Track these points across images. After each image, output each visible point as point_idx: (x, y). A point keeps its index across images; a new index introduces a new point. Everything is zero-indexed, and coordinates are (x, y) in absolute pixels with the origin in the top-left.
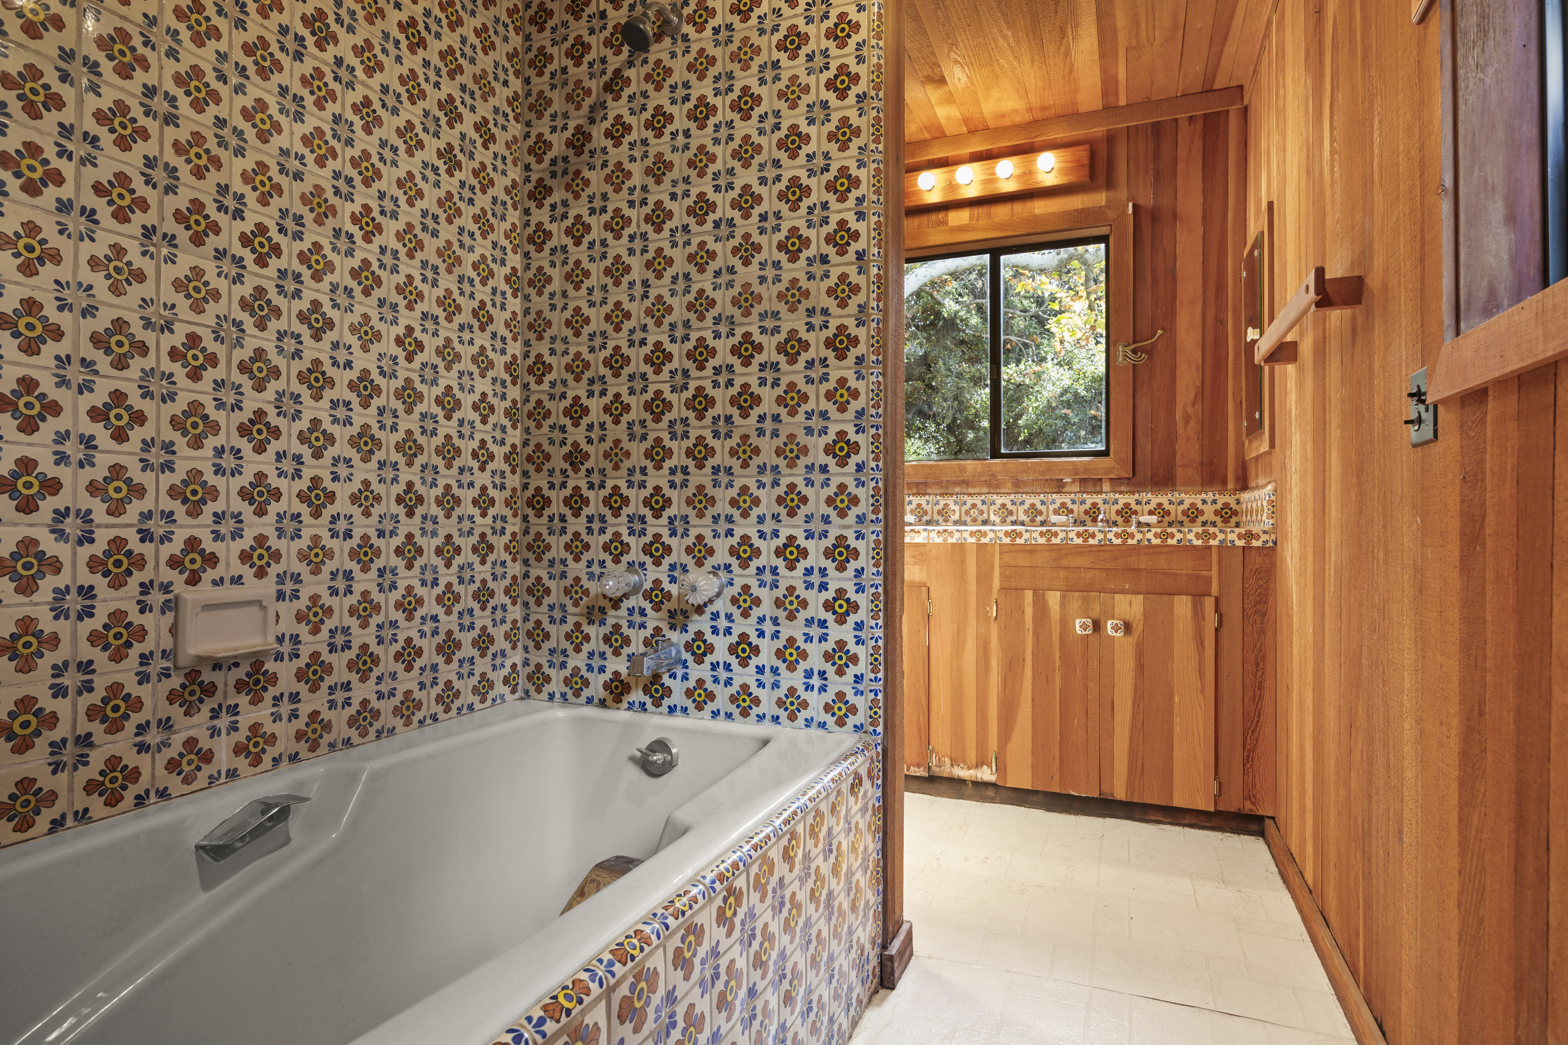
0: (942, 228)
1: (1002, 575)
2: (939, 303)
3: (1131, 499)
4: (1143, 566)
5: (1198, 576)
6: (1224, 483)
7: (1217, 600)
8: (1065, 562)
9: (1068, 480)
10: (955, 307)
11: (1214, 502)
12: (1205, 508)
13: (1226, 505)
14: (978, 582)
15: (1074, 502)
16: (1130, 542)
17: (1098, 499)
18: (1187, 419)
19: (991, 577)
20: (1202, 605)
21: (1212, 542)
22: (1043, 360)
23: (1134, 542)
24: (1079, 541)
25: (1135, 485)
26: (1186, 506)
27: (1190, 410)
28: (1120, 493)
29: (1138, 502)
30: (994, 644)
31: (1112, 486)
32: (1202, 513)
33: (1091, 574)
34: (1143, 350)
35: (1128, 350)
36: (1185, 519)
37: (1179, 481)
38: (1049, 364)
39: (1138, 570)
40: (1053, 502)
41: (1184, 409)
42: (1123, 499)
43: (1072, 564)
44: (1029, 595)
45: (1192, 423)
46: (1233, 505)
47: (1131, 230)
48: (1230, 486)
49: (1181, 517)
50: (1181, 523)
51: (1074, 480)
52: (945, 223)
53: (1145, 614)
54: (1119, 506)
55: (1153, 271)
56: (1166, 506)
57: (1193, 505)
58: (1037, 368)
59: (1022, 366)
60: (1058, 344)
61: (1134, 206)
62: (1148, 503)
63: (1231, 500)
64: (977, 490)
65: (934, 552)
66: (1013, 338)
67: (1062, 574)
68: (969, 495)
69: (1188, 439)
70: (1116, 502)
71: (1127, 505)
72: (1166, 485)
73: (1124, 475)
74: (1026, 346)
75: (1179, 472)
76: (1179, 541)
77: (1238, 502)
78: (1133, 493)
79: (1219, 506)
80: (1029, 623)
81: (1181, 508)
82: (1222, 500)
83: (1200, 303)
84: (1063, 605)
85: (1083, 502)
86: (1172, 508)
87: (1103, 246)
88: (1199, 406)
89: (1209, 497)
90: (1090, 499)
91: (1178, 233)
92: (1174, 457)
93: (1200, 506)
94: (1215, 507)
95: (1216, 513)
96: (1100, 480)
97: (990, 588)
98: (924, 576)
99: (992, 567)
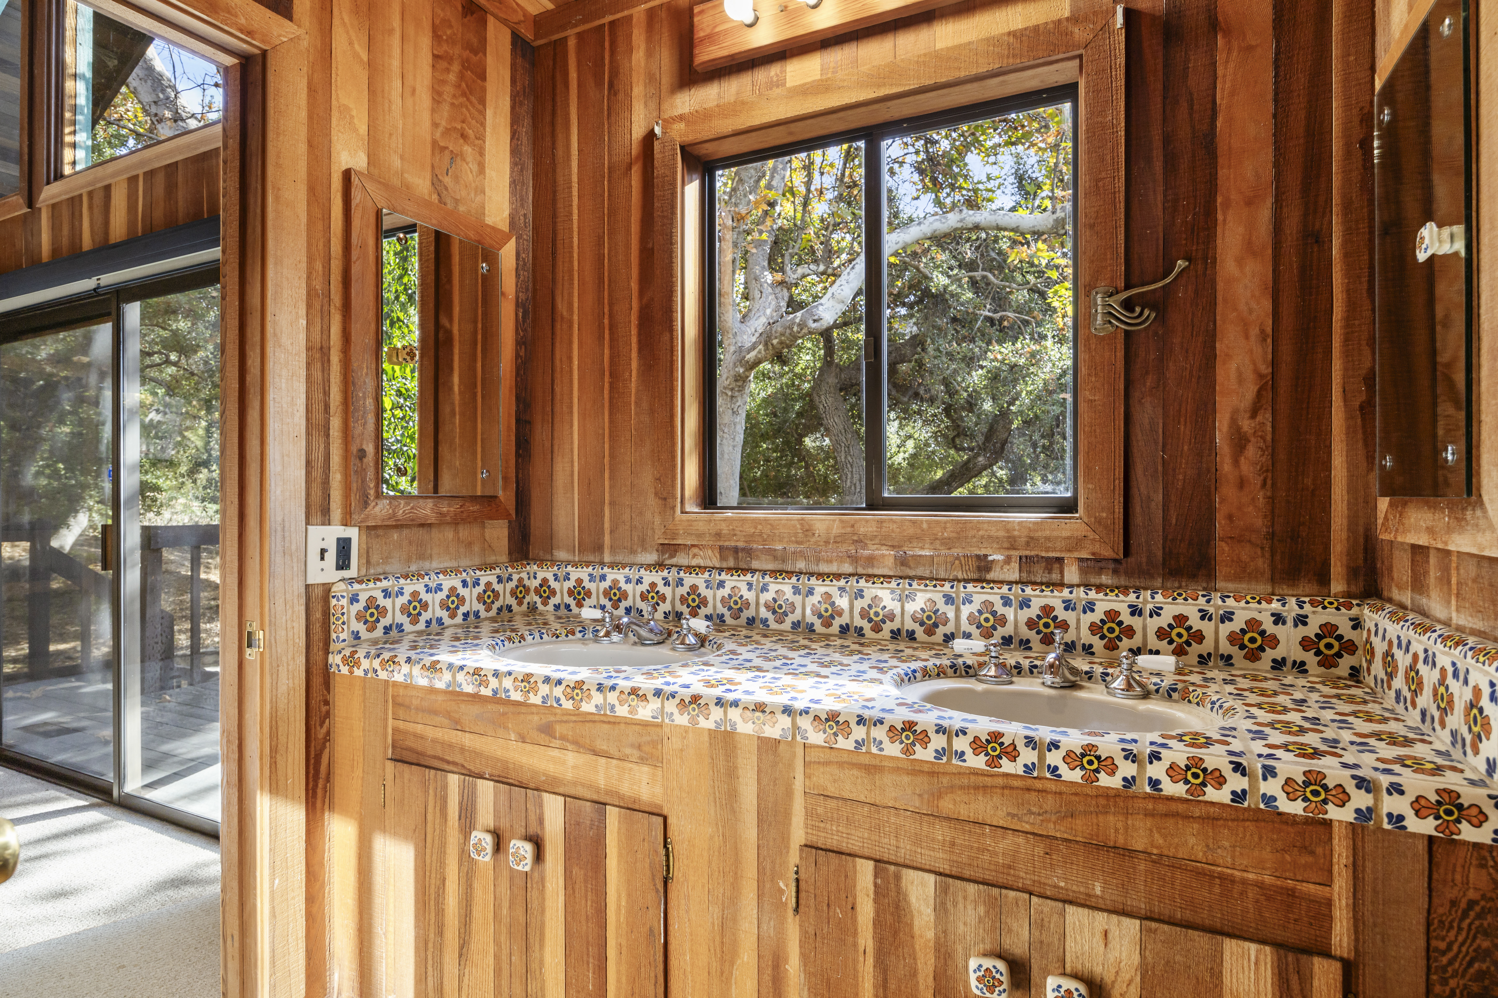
0: (777, 91)
1: (810, 814)
2: (926, 277)
3: (1121, 604)
4: (1139, 844)
5: (1291, 893)
6: (1323, 579)
7: (1349, 969)
8: (947, 805)
9: (997, 557)
10: (943, 280)
11: (1301, 620)
12: (1279, 631)
13: (1328, 629)
14: (760, 821)
15: (1007, 602)
16: (1105, 780)
17: (1055, 599)
18: (1239, 442)
19: (787, 815)
20: (1305, 979)
21: (1333, 813)
22: (1044, 337)
23: (1114, 782)
24: (979, 762)
25: (1129, 574)
26: (1237, 624)
27: (1246, 425)
28: (1099, 588)
29: (1135, 611)
30: (793, 966)
31: (1083, 571)
32: (1274, 641)
33: (1008, 843)
34: (1144, 301)
35: (1113, 301)
36: (1234, 650)
37: (1221, 570)
38: (1049, 343)
39: (1128, 853)
40: (968, 600)
41: (1233, 421)
42: (1104, 603)
43: (964, 812)
44: (865, 871)
45: (1251, 451)
46: (1345, 629)
47: (1121, 60)
48: (1337, 586)
49: (1225, 647)
50: (1227, 659)
51: (1008, 560)
52: (781, 83)
53: (1145, 969)
54: (1097, 616)
55: (1167, 140)
56: (1195, 622)
57: (1253, 624)
58: (1035, 347)
59: (1019, 345)
60: (1060, 320)
61: (1128, 13)
62: (1156, 612)
63: (1342, 620)
64: (834, 568)
65: (676, 743)
66: (1010, 314)
67: (941, 832)
68: (820, 576)
69: (1242, 483)
70: (1090, 607)
71: (1112, 615)
72: (1193, 577)
73: (1107, 552)
74: (1026, 323)
75: (1223, 551)
76: (1239, 796)
77: (1357, 624)
78: (1125, 590)
79: (1312, 630)
80: (866, 938)
81: (1225, 629)
82: (1317, 618)
83: (1269, 201)
84: (941, 908)
85: (1025, 604)
86: (1207, 628)
87: (1067, 106)
88: (1265, 417)
89: (1291, 608)
90: (1039, 599)
91: (1220, 58)
92: (1212, 520)
93: (1268, 625)
94: (1302, 631)
95: (1306, 644)
96: (1060, 560)
97: (785, 838)
98: (658, 790)
99: (789, 793)
